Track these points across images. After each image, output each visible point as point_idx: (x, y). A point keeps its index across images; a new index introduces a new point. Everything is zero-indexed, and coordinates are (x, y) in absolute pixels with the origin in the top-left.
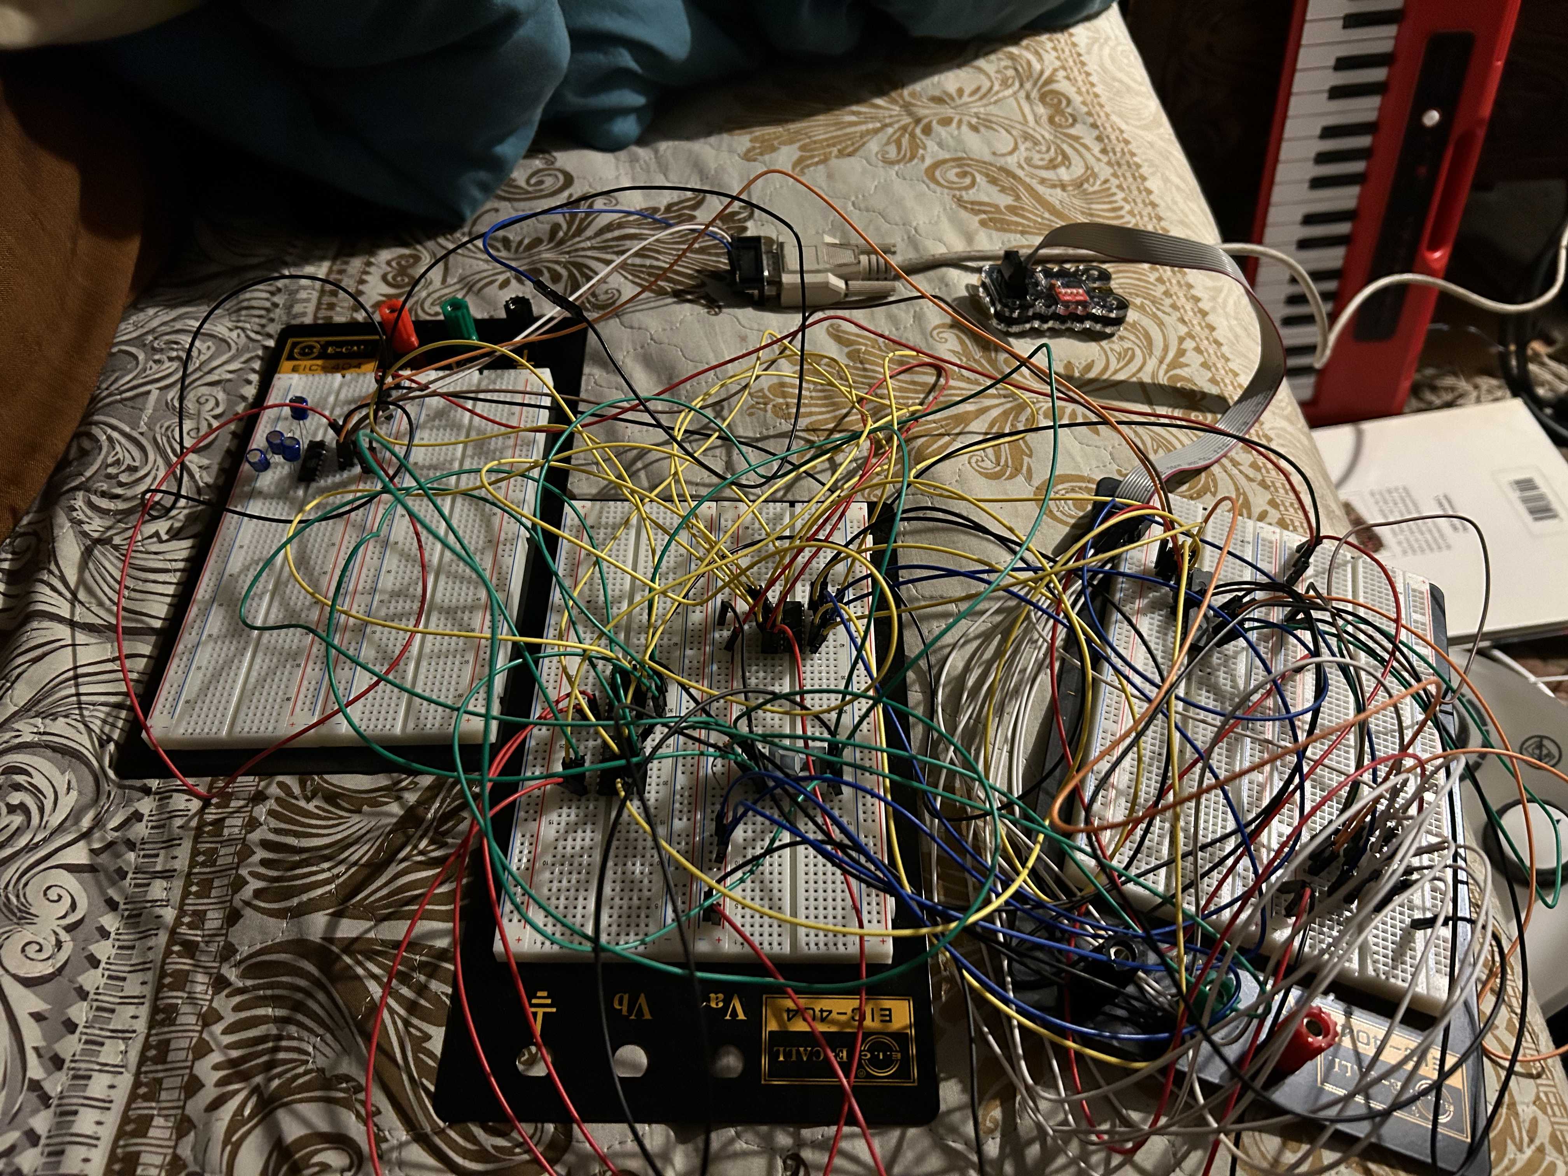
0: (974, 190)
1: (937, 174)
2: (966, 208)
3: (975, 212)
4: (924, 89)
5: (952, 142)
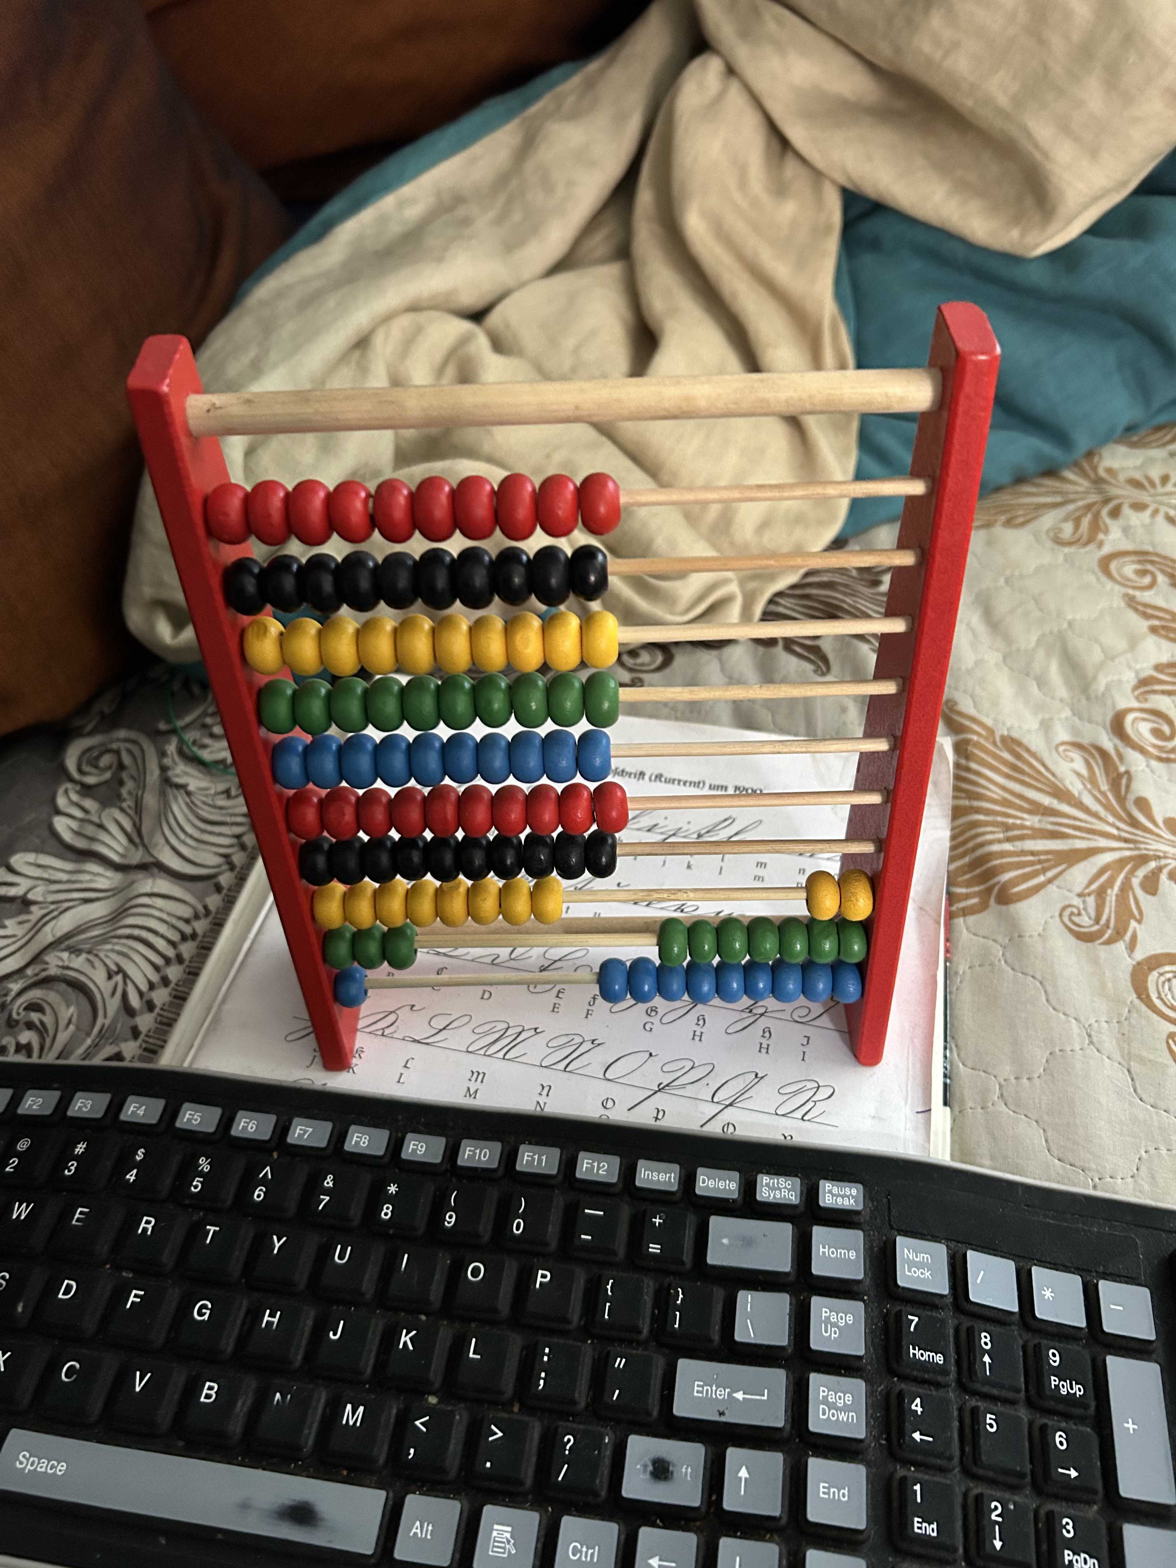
0: (1153, 591)
1: (1113, 566)
2: (1136, 610)
3: (1146, 616)
4: (1123, 469)
5: (1140, 531)
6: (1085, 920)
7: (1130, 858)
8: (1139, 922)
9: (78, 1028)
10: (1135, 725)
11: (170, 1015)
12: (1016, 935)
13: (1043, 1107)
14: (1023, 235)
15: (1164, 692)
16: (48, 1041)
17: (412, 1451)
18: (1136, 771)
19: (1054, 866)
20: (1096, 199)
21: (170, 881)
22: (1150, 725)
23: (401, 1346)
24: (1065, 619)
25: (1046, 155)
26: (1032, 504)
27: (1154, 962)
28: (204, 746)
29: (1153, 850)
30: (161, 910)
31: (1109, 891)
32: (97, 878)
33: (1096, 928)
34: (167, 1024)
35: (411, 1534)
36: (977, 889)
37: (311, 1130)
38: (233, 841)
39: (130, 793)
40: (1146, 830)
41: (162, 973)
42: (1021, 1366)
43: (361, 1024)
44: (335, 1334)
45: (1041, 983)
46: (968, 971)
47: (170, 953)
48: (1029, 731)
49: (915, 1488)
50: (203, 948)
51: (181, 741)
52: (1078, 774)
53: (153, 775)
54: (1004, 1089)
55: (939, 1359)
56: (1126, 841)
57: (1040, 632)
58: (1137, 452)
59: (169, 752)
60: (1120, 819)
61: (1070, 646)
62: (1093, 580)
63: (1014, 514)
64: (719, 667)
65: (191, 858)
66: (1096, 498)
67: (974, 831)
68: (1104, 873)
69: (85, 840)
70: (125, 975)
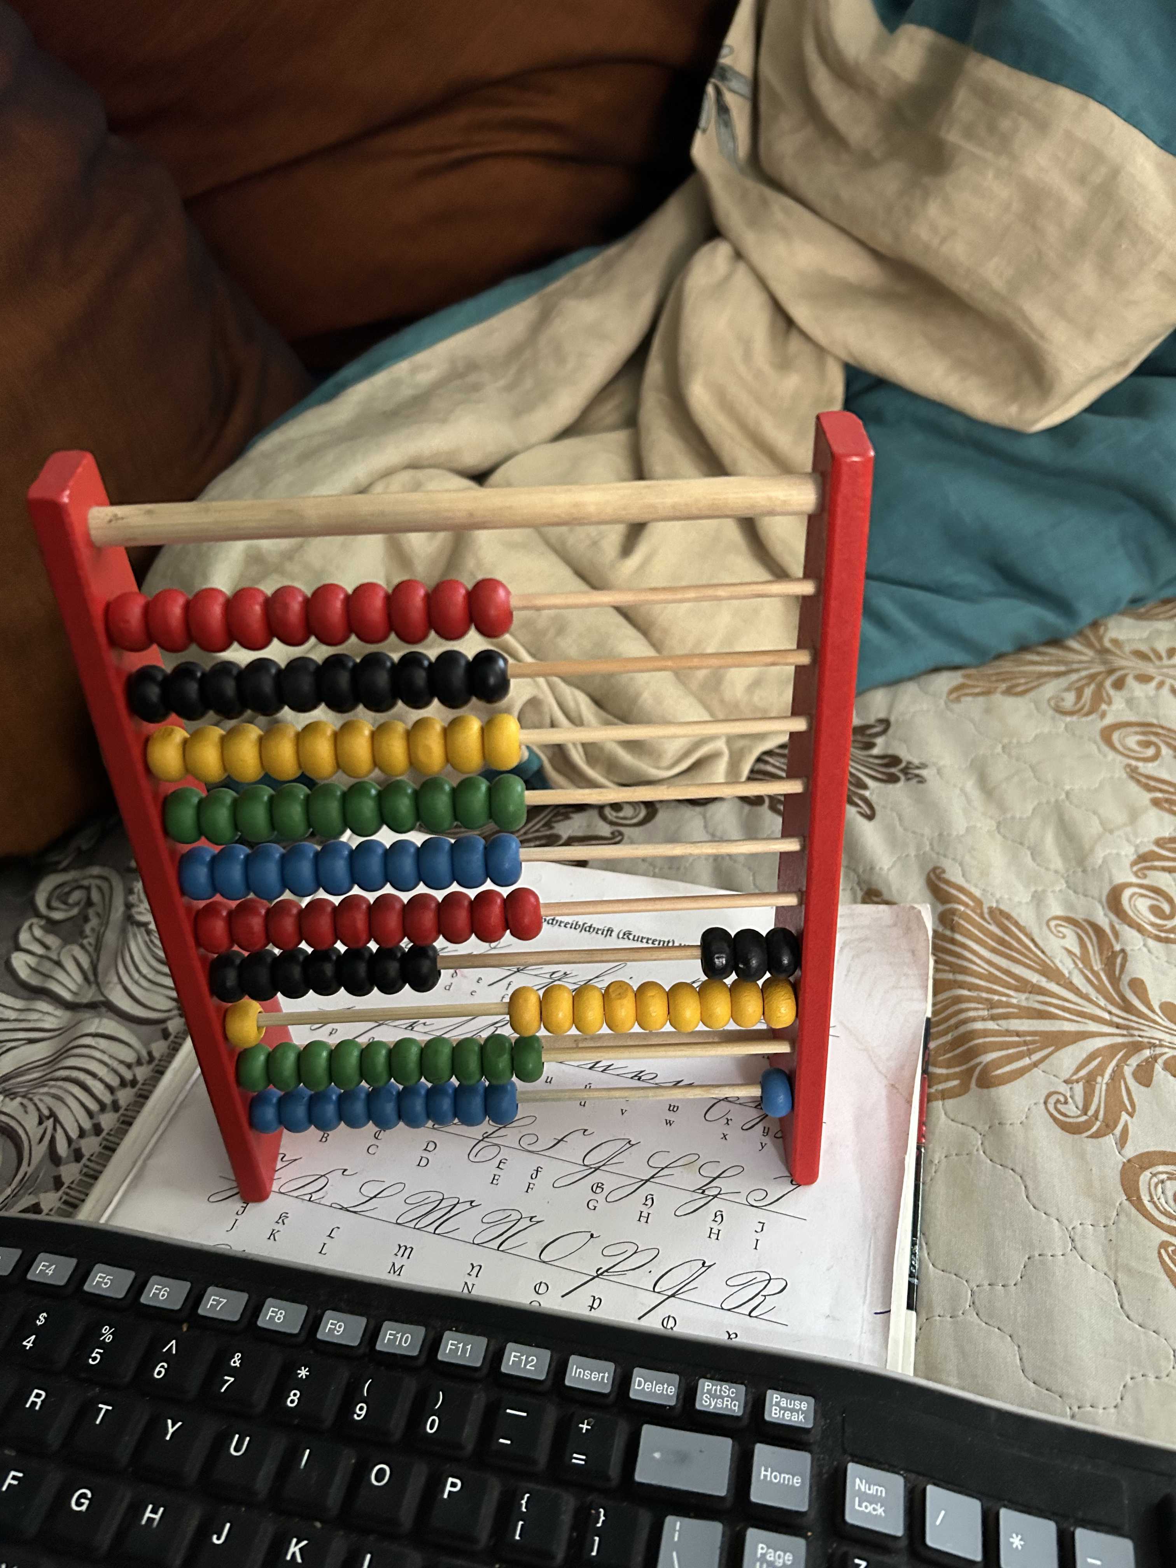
0: (1156, 763)
1: (1116, 736)
2: (1138, 782)
3: (1149, 789)
4: (1128, 640)
5: (1144, 704)
6: (1071, 1109)
7: (1124, 1045)
8: (1131, 1115)
10: (1132, 903)
11: (98, 1168)
12: (997, 1122)
13: (1019, 1320)
14: (1022, 410)
15: (1164, 869)
18: (1132, 950)
19: (1041, 1049)
20: (1092, 378)
21: (118, 1023)
22: (1150, 902)
23: (289, 1558)
24: (1063, 790)
25: (1042, 336)
26: (1034, 673)
27: (1146, 1161)
29: (1147, 1037)
30: (103, 1052)
31: (1099, 1079)
32: (46, 1017)
33: (1084, 1118)
34: (91, 1176)
36: (957, 1069)
37: (224, 1301)
39: (93, 930)
40: (1140, 1014)
41: (95, 1121)
44: (218, 1538)
45: (1021, 1177)
46: (944, 1160)
47: (107, 1098)
48: (1020, 903)
50: (141, 1096)
52: (1070, 952)
53: (118, 912)
54: (977, 1295)
56: (1118, 1026)
57: (1036, 803)
58: (1144, 623)
59: (136, 890)
60: (1113, 1002)
61: (1066, 817)
62: (1096, 751)
63: (1014, 682)
64: (702, 824)
65: (142, 1000)
66: (1100, 668)
67: (956, 1008)
68: (1095, 1059)
69: (40, 977)
70: (57, 1120)
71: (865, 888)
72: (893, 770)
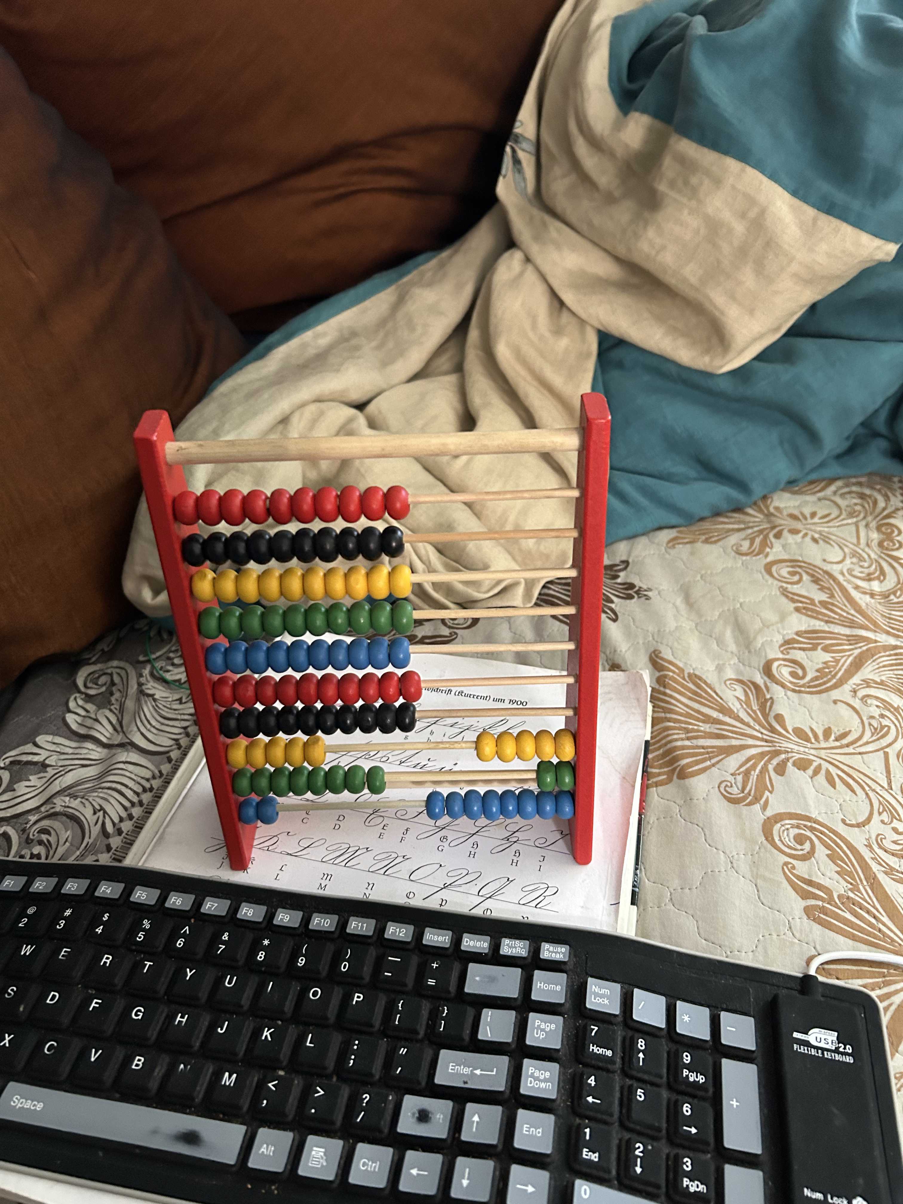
0: (799, 586)
1: (774, 569)
2: (787, 597)
3: (793, 601)
4: (786, 507)
5: (794, 547)
7: (769, 752)
8: (771, 792)
9: (71, 844)
10: (779, 669)
11: (133, 838)
12: (688, 798)
13: (698, 907)
14: (712, 359)
15: (800, 649)
16: (51, 853)
17: (265, 1102)
18: (777, 698)
19: (717, 756)
20: (756, 339)
21: (140, 755)
22: (790, 669)
23: (263, 1038)
24: (738, 601)
25: (722, 313)
26: (723, 528)
27: (779, 818)
28: (168, 671)
29: (783, 747)
30: (130, 771)
31: (753, 773)
32: (91, 752)
33: (742, 795)
34: (129, 844)
35: (260, 1152)
36: (666, 770)
37: (216, 905)
38: (182, 731)
39: (117, 700)
40: (780, 734)
41: (129, 812)
42: (665, 1063)
43: (256, 843)
44: (221, 1030)
45: (702, 829)
46: (656, 821)
47: (135, 799)
48: (708, 670)
49: (586, 1130)
50: (156, 797)
51: (153, 667)
52: (737, 698)
53: (133, 689)
54: (673, 894)
55: (609, 1053)
56: (766, 741)
57: (721, 610)
58: (796, 497)
59: (144, 675)
60: (764, 727)
61: (740, 619)
62: (761, 578)
63: (711, 535)
64: (508, 626)
65: (153, 740)
66: (768, 526)
67: (666, 733)
68: (750, 761)
69: (87, 729)
70: (105, 812)
71: (610, 663)
72: (630, 592)
